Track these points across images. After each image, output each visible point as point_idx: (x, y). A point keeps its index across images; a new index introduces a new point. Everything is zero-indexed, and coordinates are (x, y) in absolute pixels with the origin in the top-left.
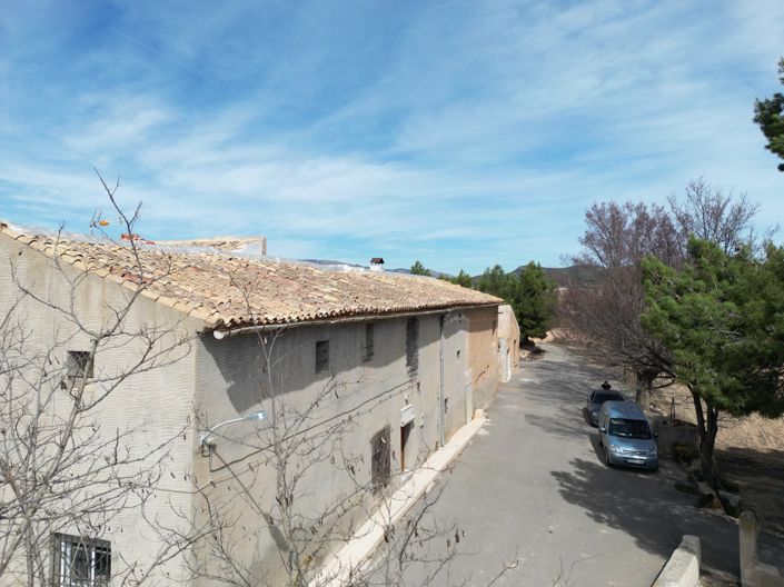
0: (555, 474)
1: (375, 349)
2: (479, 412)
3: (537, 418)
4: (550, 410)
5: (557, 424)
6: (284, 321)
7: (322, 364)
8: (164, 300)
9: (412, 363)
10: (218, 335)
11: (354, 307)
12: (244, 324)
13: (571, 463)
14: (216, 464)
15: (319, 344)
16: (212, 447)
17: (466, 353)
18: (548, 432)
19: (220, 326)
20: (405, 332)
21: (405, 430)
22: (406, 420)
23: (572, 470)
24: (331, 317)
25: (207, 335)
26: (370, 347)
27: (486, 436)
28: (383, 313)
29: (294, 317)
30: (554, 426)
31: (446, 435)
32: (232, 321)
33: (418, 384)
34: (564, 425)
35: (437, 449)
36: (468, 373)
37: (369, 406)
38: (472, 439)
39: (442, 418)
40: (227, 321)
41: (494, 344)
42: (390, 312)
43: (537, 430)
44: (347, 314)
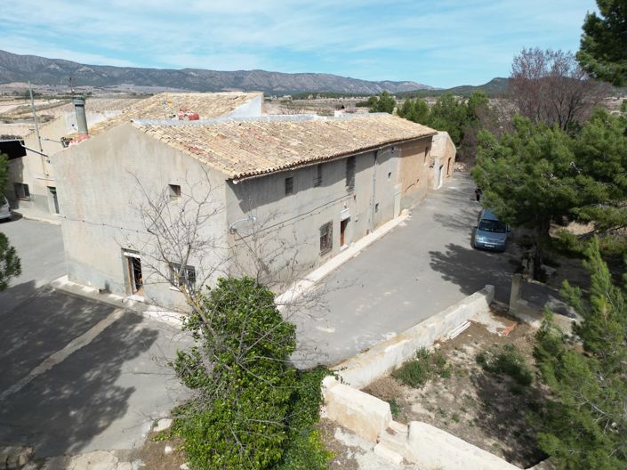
0: (431, 253)
1: (323, 179)
2: (405, 211)
3: (441, 216)
4: (454, 211)
5: (454, 221)
6: (266, 172)
7: (289, 190)
8: (209, 164)
9: (350, 184)
10: (235, 182)
11: (307, 158)
12: (246, 176)
13: (447, 246)
14: (237, 237)
15: (287, 180)
16: (235, 230)
17: (397, 173)
18: (444, 226)
19: (236, 178)
20: (345, 166)
21: (344, 224)
22: (344, 218)
23: (444, 251)
24: (293, 166)
25: (229, 181)
26: (320, 178)
27: (404, 227)
28: (327, 158)
29: (271, 169)
30: (450, 222)
31: (375, 226)
32: (241, 175)
33: (355, 197)
34: (458, 222)
35: (368, 233)
36: (398, 186)
37: (319, 210)
38: (394, 228)
39: (373, 216)
40: (238, 175)
41: (426, 164)
42: (332, 157)
43: (439, 225)
44: (302, 163)
